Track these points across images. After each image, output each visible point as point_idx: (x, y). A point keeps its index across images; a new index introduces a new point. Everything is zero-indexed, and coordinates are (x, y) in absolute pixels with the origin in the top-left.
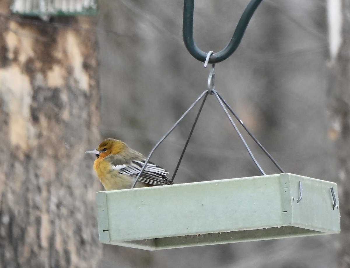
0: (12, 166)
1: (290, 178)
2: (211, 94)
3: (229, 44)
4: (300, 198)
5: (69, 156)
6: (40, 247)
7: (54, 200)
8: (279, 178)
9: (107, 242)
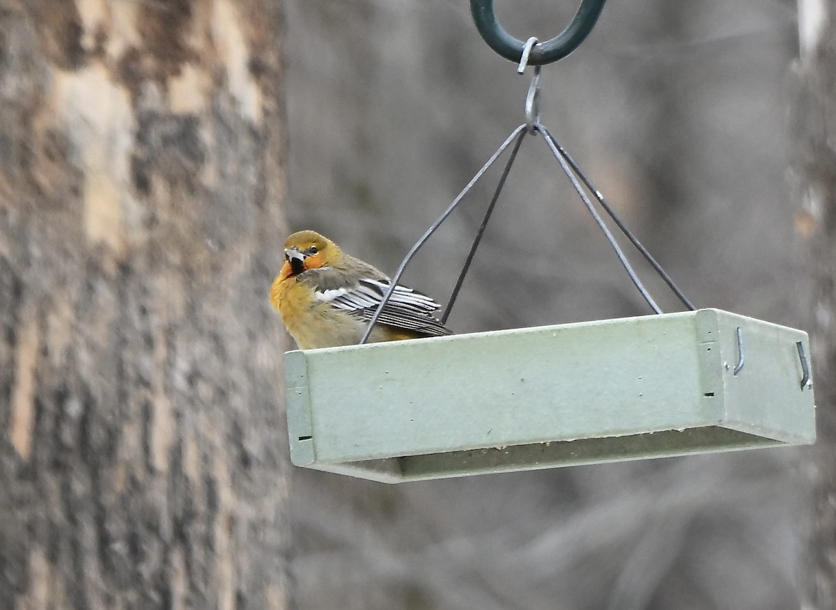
0: (90, 289)
1: (718, 319)
2: (533, 133)
3: (574, 23)
4: (740, 365)
5: (216, 269)
6: (150, 469)
7: (182, 365)
8: (694, 319)
9: (308, 463)
